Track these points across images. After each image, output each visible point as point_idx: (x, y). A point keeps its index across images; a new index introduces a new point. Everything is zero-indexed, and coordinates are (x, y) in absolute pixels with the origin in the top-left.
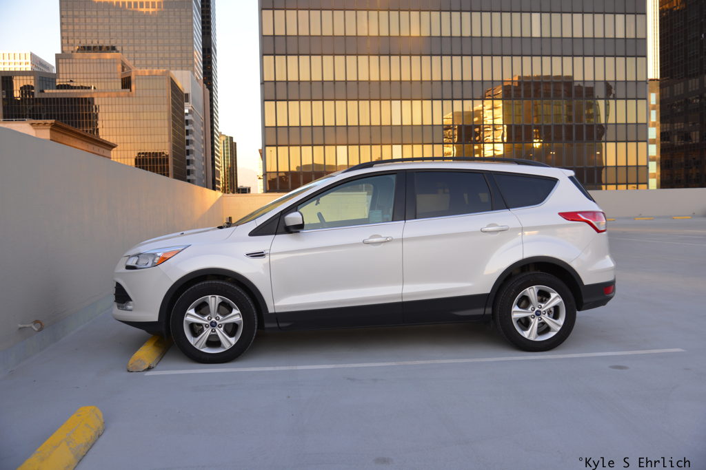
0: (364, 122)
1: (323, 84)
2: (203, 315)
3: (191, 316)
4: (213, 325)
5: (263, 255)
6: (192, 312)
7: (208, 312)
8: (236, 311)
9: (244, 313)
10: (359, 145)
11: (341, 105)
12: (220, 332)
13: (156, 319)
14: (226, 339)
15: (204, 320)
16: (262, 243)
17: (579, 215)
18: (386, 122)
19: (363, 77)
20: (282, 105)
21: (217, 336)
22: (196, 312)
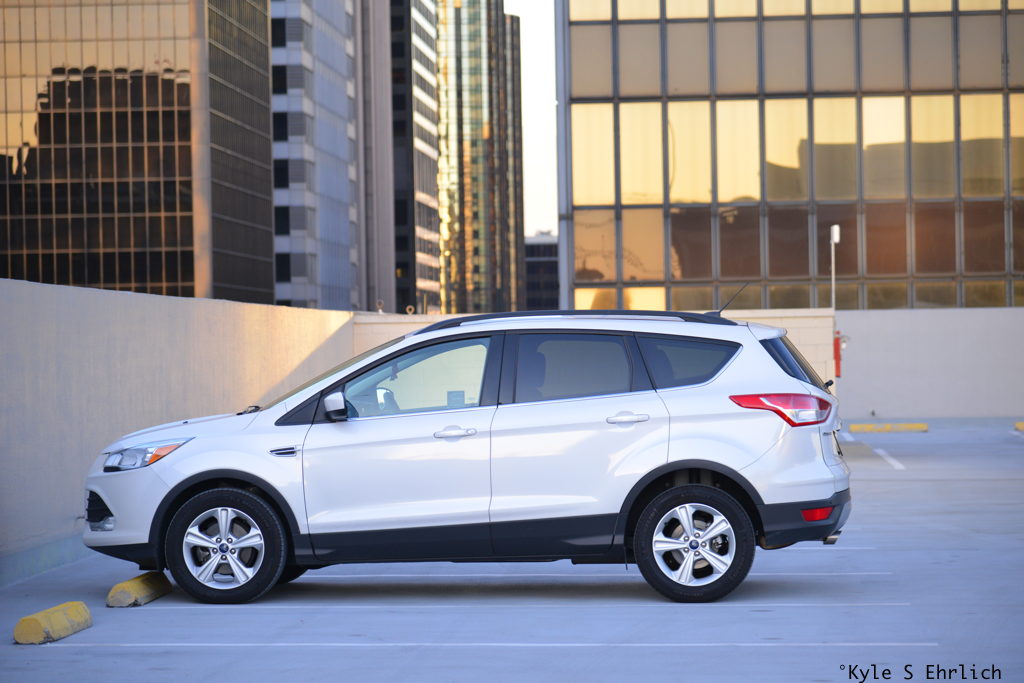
2: (210, 535)
3: (193, 536)
4: (223, 550)
5: (293, 453)
6: (194, 530)
7: (217, 531)
8: (255, 531)
9: (267, 534)
10: (958, 91)
12: (233, 560)
13: (146, 541)
14: (241, 570)
15: (211, 543)
16: (293, 435)
17: (762, 399)
21: (228, 565)
22: (200, 530)
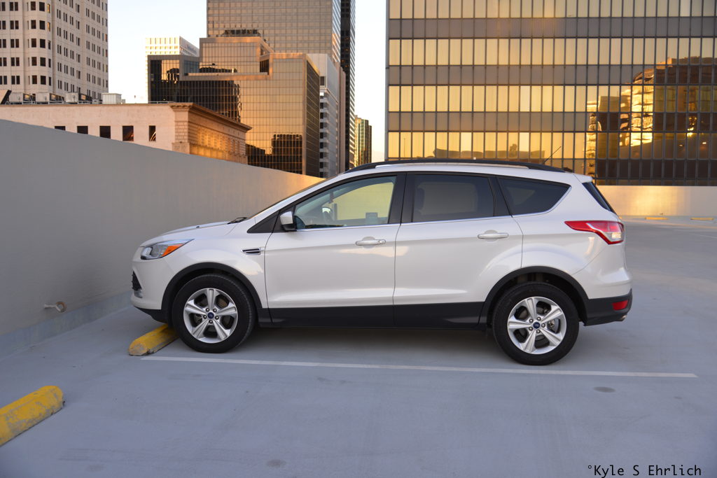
0: (491, 108)
1: (449, 68)
2: (202, 306)
3: (191, 306)
4: (211, 316)
5: (258, 252)
6: (191, 302)
7: (206, 304)
8: (231, 305)
9: (240, 307)
10: (485, 131)
11: (467, 90)
12: (217, 324)
13: (160, 308)
14: (222, 331)
15: (202, 311)
16: (259, 241)
17: (588, 224)
18: (513, 108)
19: (492, 61)
20: (406, 90)
21: (214, 327)
22: (196, 303)
